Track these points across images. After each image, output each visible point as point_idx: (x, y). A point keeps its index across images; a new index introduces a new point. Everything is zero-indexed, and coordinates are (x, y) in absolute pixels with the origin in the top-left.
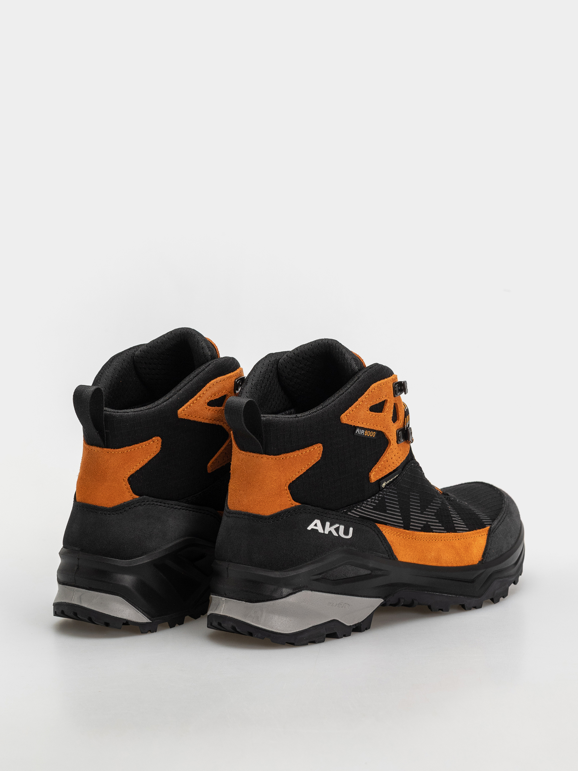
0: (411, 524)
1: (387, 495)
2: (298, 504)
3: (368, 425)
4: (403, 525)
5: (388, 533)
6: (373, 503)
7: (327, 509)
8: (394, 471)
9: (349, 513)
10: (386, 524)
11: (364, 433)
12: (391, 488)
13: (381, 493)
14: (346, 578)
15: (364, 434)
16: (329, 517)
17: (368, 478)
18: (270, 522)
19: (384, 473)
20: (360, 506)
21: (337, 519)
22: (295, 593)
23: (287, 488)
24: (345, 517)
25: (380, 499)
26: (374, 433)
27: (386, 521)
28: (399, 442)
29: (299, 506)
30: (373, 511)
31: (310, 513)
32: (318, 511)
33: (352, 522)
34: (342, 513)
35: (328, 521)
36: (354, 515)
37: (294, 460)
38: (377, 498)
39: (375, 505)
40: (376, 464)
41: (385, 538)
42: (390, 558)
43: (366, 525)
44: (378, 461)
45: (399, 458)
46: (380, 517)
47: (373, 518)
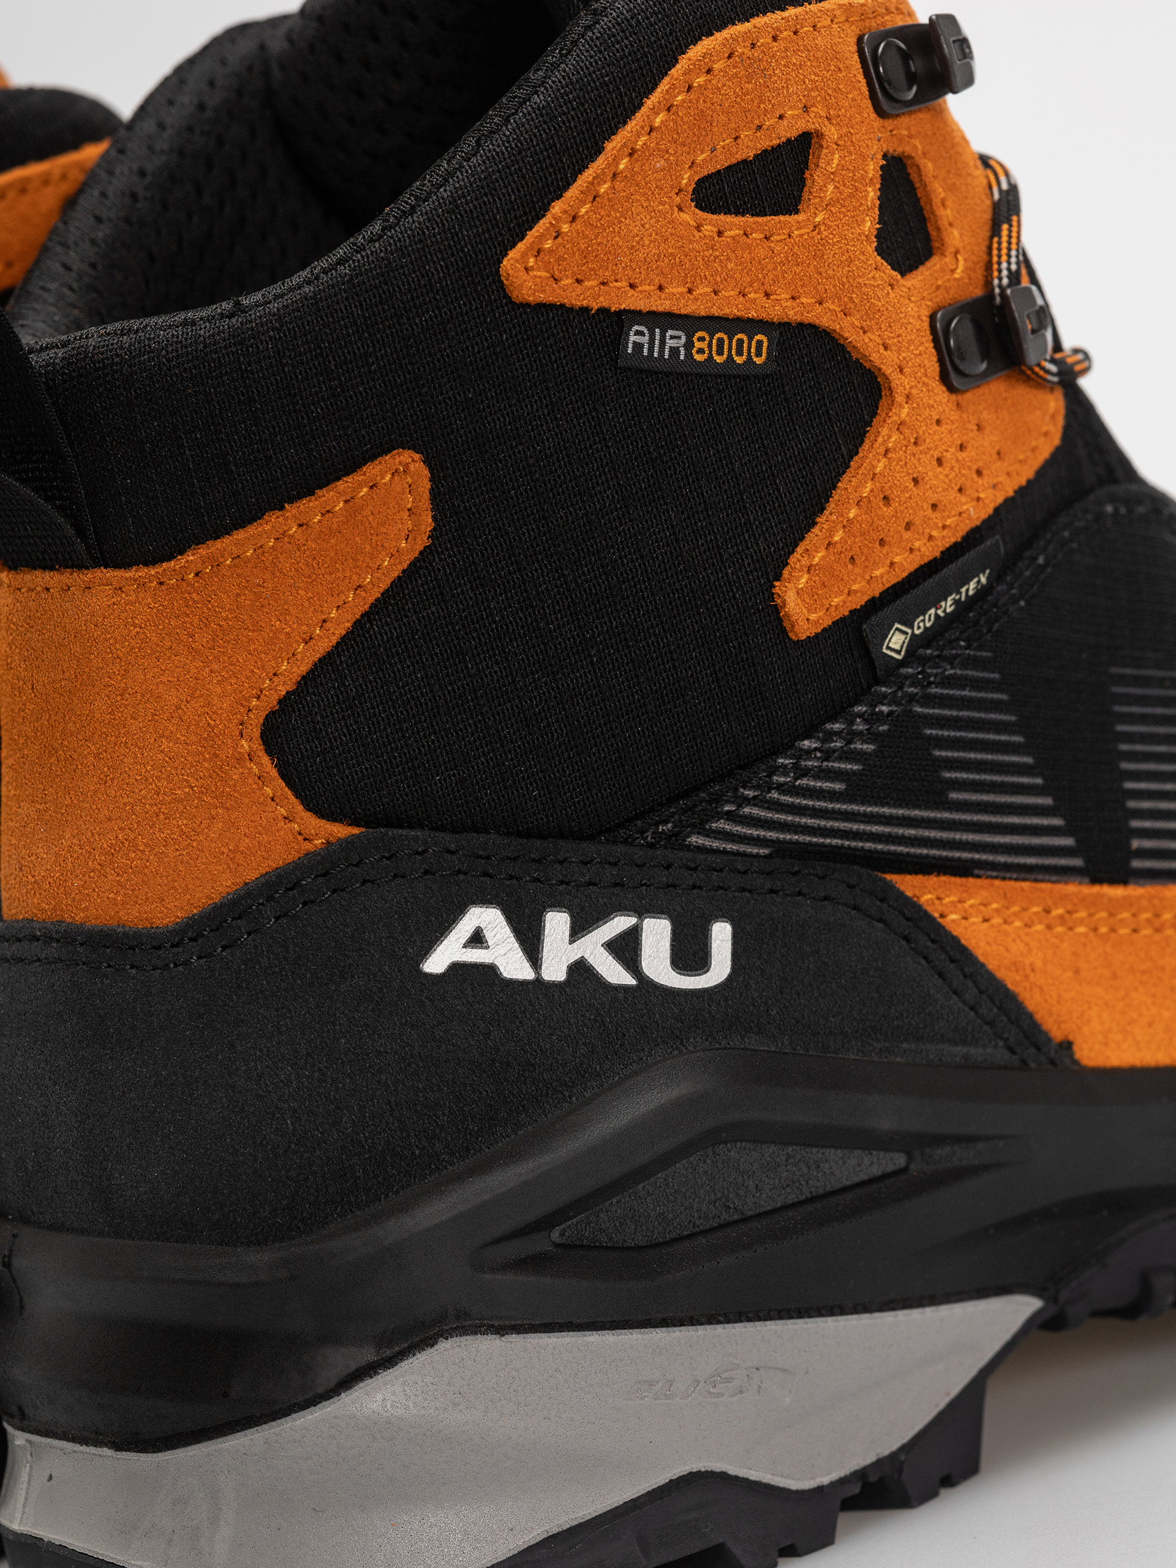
0: (1136, 844)
1: (928, 700)
2: (341, 831)
3: (705, 294)
4: (1078, 862)
5: (986, 920)
6: (840, 759)
7: (541, 837)
8: (953, 553)
9: (695, 840)
10: (962, 870)
11: (689, 345)
12: (956, 656)
13: (885, 696)
14: (735, 1222)
15: (689, 354)
16: (562, 882)
17: (774, 616)
18: (186, 963)
19: (877, 573)
20: (757, 787)
21: (616, 885)
22: (389, 1362)
23: (251, 744)
24: (668, 867)
25: (884, 728)
26: (760, 343)
27: (957, 854)
28: (956, 381)
29: (348, 844)
30: (855, 807)
31: (426, 872)
32: (480, 857)
33: (720, 888)
34: (651, 846)
35: (558, 905)
36: (730, 847)
37: (268, 576)
38: (860, 726)
39: (854, 773)
40: (814, 524)
41: (964, 951)
42: (1024, 1062)
43: (822, 894)
44: (823, 509)
45: (979, 473)
46: (912, 832)
47: (868, 845)
